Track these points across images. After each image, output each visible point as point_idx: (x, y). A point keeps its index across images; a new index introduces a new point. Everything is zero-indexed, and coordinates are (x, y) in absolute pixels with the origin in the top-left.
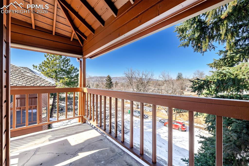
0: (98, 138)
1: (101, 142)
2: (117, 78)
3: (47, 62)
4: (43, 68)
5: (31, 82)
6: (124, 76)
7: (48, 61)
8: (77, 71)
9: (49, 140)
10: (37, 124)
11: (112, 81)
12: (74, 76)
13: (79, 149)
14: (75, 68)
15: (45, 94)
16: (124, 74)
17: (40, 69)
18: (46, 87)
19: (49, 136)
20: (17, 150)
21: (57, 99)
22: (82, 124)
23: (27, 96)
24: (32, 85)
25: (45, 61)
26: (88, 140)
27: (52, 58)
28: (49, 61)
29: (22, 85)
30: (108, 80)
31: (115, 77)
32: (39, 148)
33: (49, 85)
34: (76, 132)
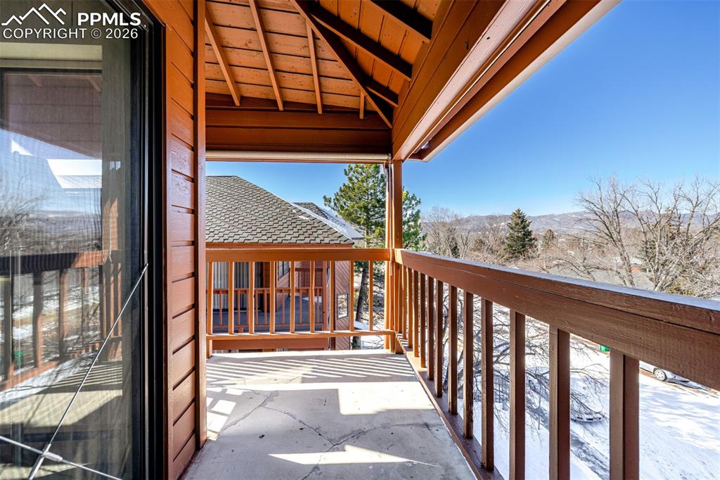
0: (419, 416)
1: (423, 431)
2: (552, 217)
3: (349, 187)
4: (342, 201)
5: (306, 235)
6: (580, 209)
7: (351, 185)
8: (416, 204)
9: (303, 378)
10: (289, 333)
11: (530, 228)
12: (408, 216)
13: (353, 432)
14: (410, 195)
15: (344, 262)
16: (578, 202)
17: (335, 204)
18: (332, 245)
19: (306, 370)
20: (243, 382)
21: (369, 275)
22: (392, 356)
23: (313, 265)
24: (307, 240)
25: (344, 185)
26: (389, 411)
27: (358, 176)
28: (353, 184)
29: (290, 241)
30: (517, 224)
31: (544, 217)
32: (276, 393)
33: (338, 242)
34: (368, 375)
